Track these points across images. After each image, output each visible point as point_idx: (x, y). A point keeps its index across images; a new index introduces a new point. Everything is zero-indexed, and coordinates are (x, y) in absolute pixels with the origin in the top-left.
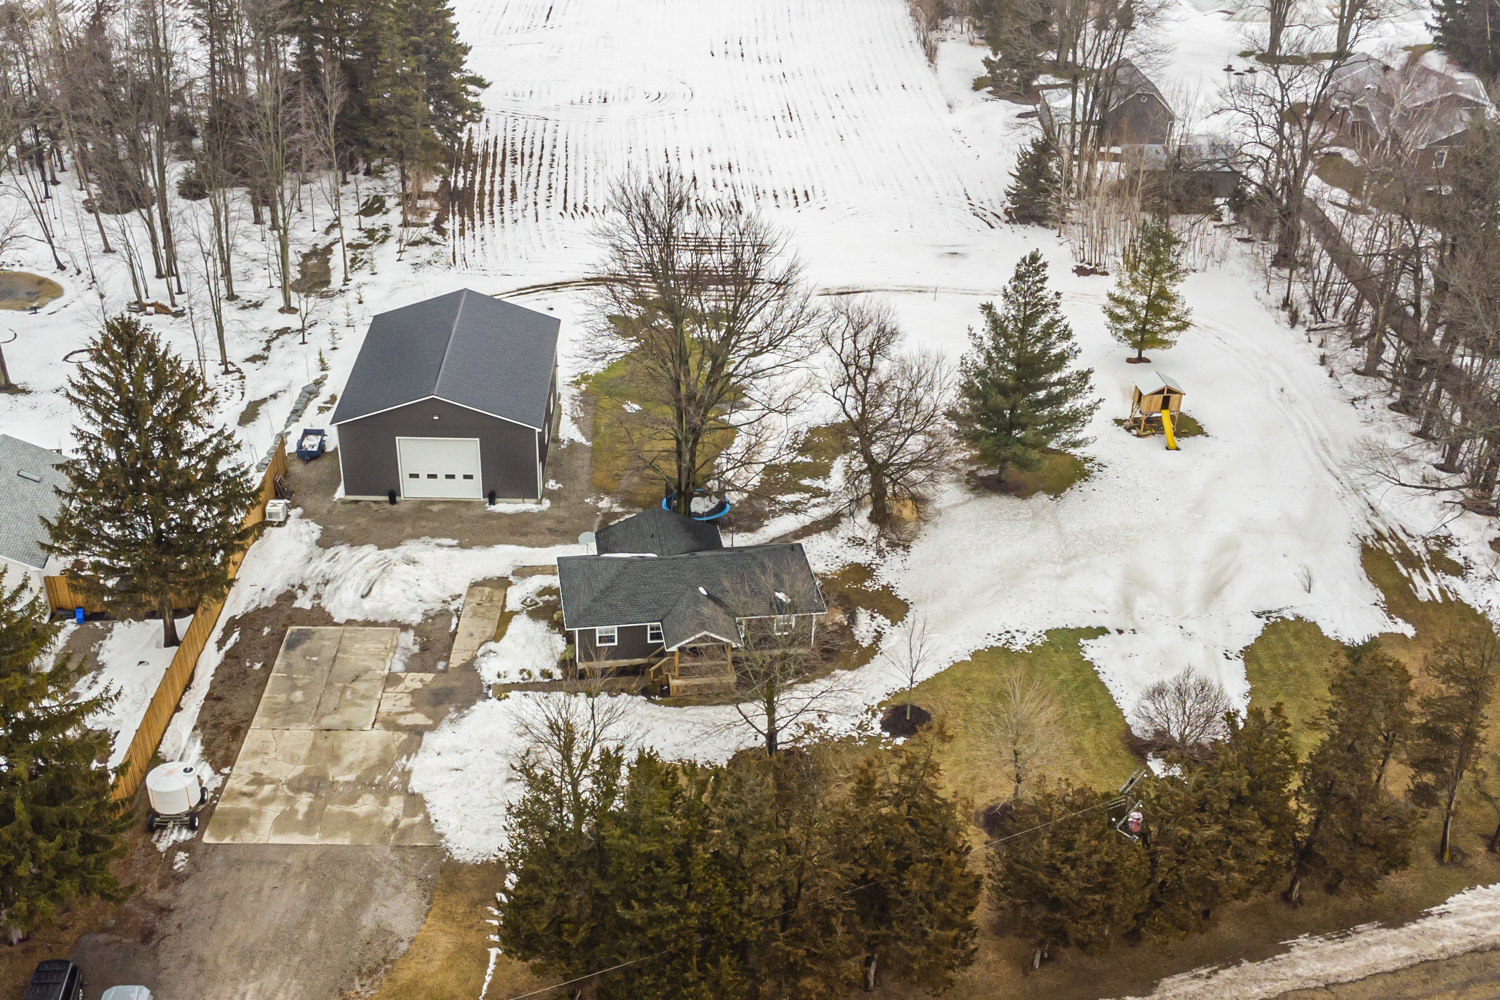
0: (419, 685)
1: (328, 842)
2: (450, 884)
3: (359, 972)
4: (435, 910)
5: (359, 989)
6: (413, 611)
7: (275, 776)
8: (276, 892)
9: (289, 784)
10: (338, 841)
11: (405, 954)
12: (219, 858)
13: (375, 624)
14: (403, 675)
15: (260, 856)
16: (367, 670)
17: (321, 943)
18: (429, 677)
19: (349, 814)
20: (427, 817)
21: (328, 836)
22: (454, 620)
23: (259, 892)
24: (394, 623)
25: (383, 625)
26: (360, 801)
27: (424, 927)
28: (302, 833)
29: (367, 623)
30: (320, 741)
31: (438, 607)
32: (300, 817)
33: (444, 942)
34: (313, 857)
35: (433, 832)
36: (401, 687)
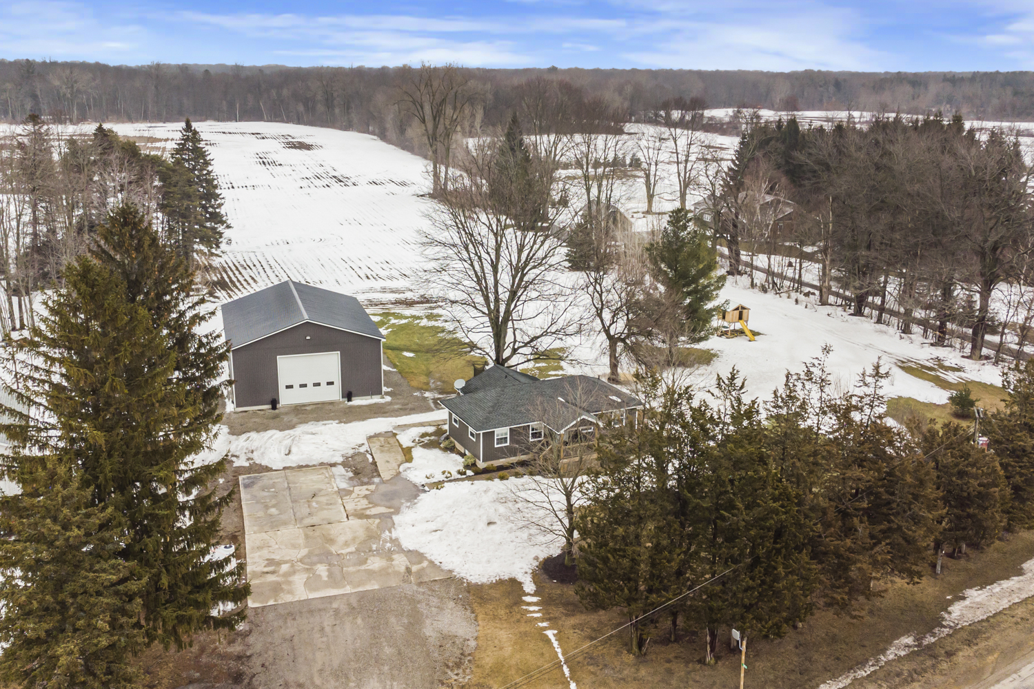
0: (368, 493)
1: (361, 589)
2: (481, 598)
3: (448, 667)
4: (480, 617)
5: (456, 677)
6: (333, 456)
7: (287, 558)
8: (337, 628)
9: (301, 561)
10: (368, 587)
11: (477, 648)
12: (271, 616)
13: (307, 466)
14: (351, 489)
15: (307, 609)
16: (320, 490)
17: (400, 654)
18: (372, 487)
19: (365, 570)
20: (431, 562)
21: (359, 586)
22: (369, 457)
23: (322, 629)
24: (322, 464)
25: (314, 466)
26: (369, 561)
27: (478, 628)
28: (333, 588)
29: (300, 467)
30: (311, 533)
31: (351, 452)
32: (325, 579)
33: (504, 635)
34: (354, 602)
35: (442, 570)
36: (354, 495)
